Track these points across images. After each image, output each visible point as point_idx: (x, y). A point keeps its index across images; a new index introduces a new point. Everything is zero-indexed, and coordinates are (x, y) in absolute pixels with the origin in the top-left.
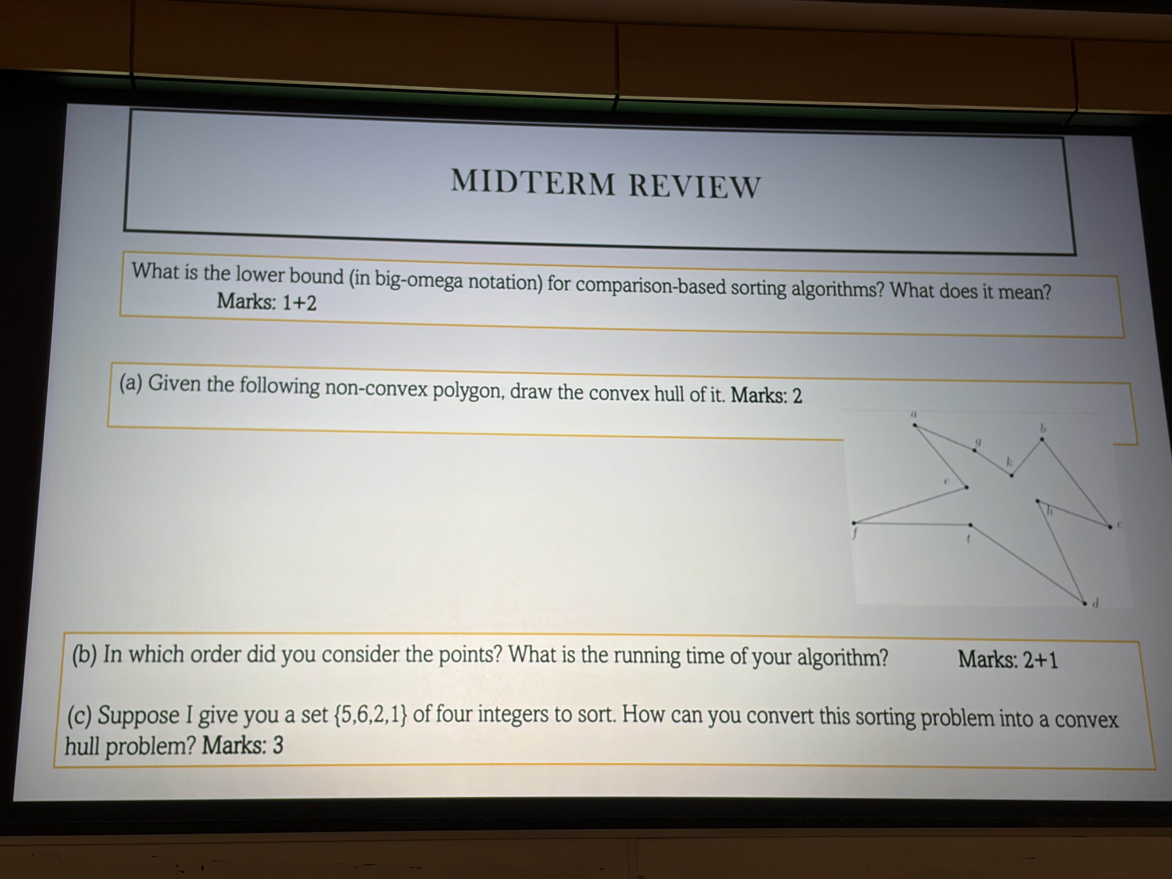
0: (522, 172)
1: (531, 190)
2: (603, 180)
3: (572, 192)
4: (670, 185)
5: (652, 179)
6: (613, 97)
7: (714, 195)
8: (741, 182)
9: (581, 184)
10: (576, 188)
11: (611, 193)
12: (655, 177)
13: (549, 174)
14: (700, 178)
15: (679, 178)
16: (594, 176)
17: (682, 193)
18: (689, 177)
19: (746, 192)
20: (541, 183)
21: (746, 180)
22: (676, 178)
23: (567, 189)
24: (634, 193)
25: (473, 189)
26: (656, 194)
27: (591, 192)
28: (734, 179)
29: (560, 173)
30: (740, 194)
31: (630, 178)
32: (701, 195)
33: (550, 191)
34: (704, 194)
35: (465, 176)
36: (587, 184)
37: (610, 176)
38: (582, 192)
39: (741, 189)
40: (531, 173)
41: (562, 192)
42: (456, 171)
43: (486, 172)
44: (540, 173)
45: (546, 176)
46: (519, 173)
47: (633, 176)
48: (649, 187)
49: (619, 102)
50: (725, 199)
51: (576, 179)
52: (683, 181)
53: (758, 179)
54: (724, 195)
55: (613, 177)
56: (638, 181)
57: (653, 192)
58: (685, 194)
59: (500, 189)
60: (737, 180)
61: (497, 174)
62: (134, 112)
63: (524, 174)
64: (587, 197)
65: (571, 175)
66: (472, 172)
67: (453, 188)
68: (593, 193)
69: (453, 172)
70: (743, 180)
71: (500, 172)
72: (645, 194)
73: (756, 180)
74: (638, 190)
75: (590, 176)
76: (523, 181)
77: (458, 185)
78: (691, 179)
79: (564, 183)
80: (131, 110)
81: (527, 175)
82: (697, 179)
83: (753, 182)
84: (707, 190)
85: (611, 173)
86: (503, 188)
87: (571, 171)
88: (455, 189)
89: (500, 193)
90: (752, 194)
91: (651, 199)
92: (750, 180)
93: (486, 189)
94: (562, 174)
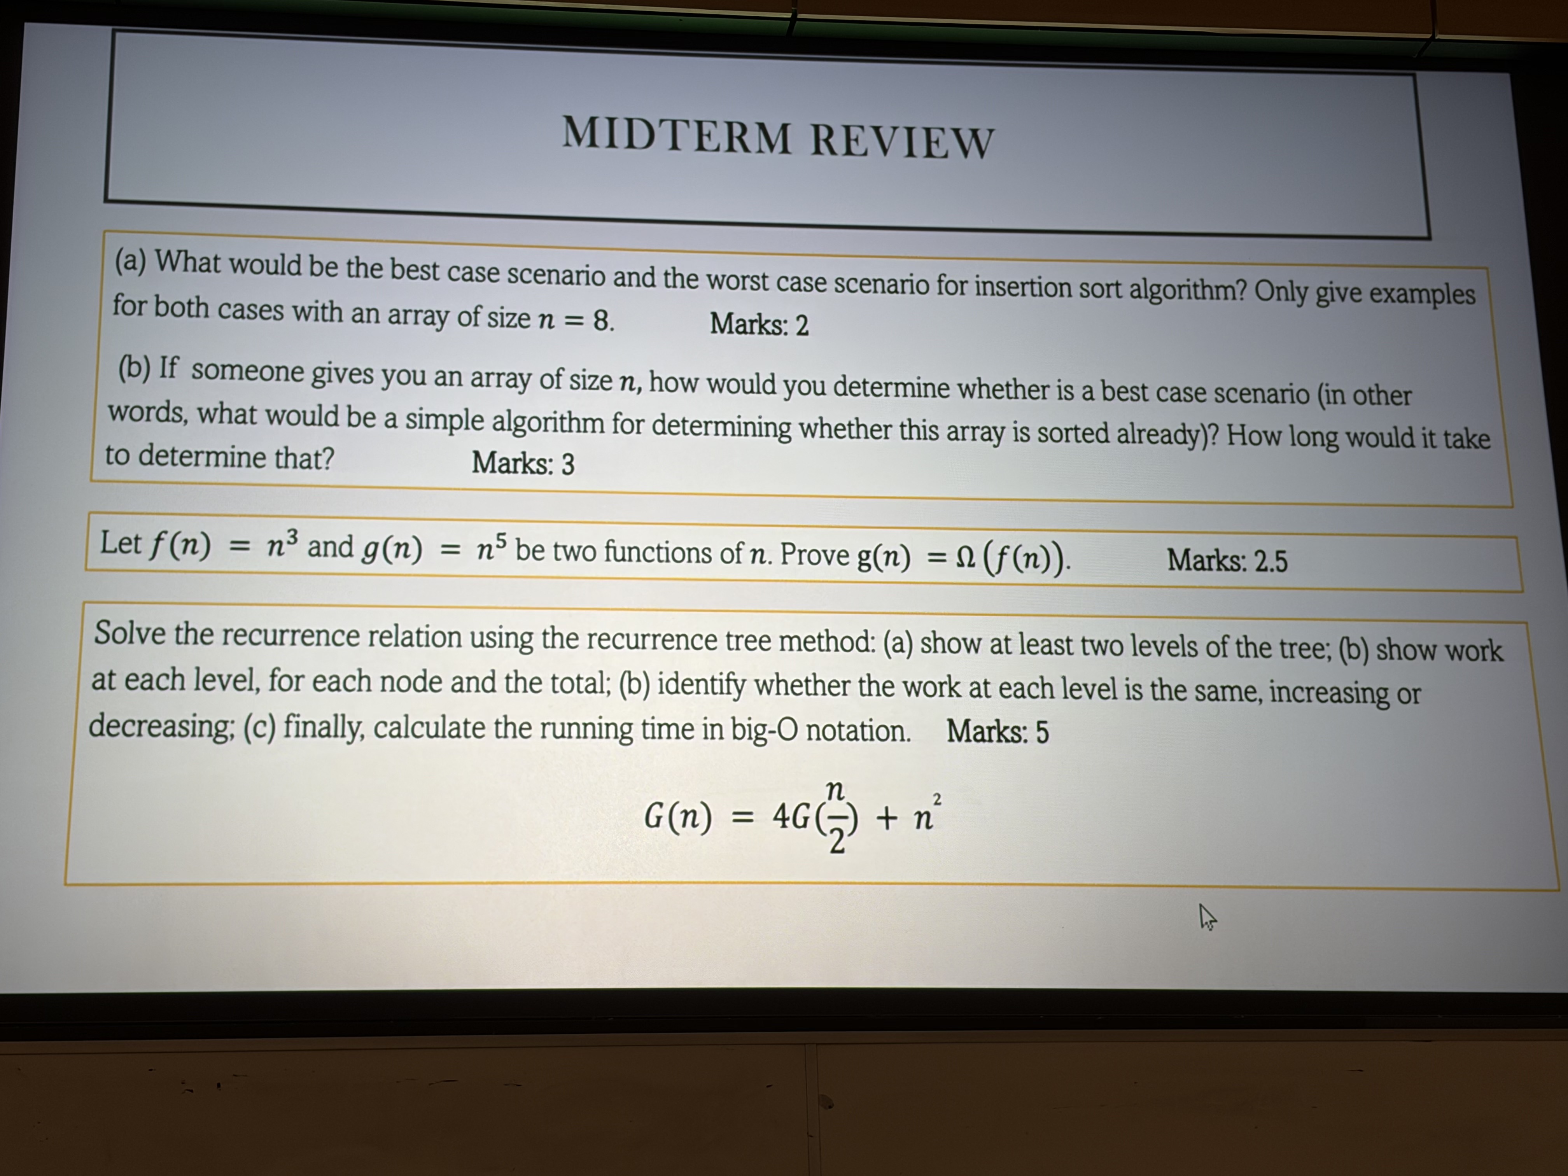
0: (662, 121)
1: (675, 147)
2: (774, 132)
3: (731, 149)
4: (868, 140)
5: (843, 130)
6: (789, 15)
7: (929, 154)
8: (966, 136)
9: (744, 138)
10: (737, 144)
11: (785, 150)
12: (848, 128)
13: (700, 124)
14: (910, 130)
15: (881, 130)
16: (762, 126)
17: (885, 151)
18: (895, 128)
19: (974, 150)
20: (688, 136)
21: (975, 132)
22: (877, 129)
23: (725, 146)
24: (818, 151)
25: (593, 144)
26: (849, 152)
27: (758, 149)
28: (957, 131)
29: (715, 123)
30: (966, 153)
31: (812, 129)
32: (911, 154)
33: (701, 148)
34: (915, 152)
35: (582, 125)
36: (753, 138)
37: (784, 127)
38: (746, 149)
39: (967, 145)
40: (674, 123)
41: (718, 149)
42: (569, 119)
43: (611, 120)
44: (687, 122)
45: (694, 127)
46: (658, 122)
47: (817, 127)
48: (839, 142)
49: (797, 22)
50: (944, 160)
51: (737, 130)
52: (886, 134)
53: (991, 131)
54: (943, 154)
55: (789, 128)
56: (824, 133)
57: (844, 151)
58: (889, 153)
59: (631, 145)
60: (961, 132)
61: (626, 123)
62: (118, 35)
63: (664, 123)
64: (753, 155)
65: (730, 125)
66: (592, 120)
67: (565, 143)
68: (760, 151)
69: (564, 120)
70: (970, 134)
71: (630, 121)
72: (832, 152)
73: (988, 133)
74: (823, 147)
75: (757, 127)
76: (663, 134)
77: (572, 140)
78: (897, 131)
79: (720, 136)
80: (114, 32)
81: (668, 125)
82: (905, 132)
83: (983, 136)
84: (920, 147)
85: (786, 122)
86: (635, 143)
87: (730, 120)
88: (567, 144)
89: (631, 150)
90: (982, 153)
91: (841, 159)
92: (979, 133)
93: (612, 145)
94: (718, 124)
